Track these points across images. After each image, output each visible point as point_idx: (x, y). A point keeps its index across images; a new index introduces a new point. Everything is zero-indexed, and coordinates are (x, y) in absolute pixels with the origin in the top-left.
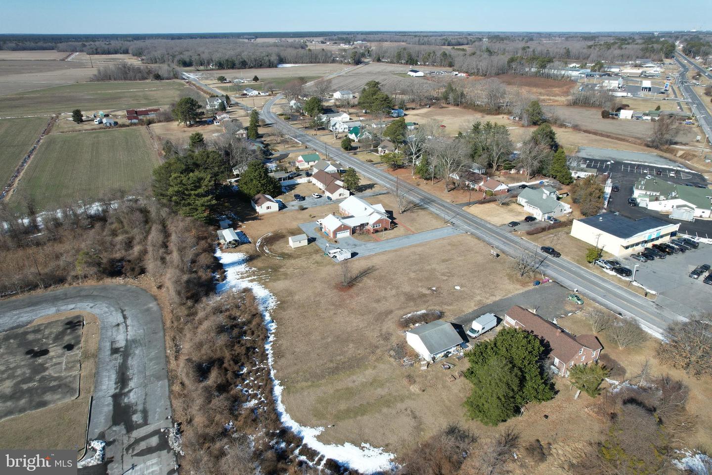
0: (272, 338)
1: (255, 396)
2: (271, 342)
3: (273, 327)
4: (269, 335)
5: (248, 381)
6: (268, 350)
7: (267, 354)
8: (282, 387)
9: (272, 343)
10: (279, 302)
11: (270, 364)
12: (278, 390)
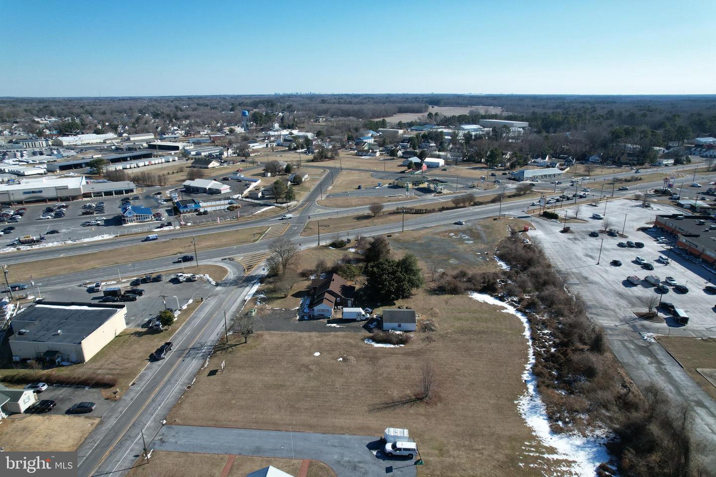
0: (528, 367)
1: (544, 334)
2: (529, 364)
3: (526, 376)
4: (530, 370)
5: (550, 343)
6: (533, 359)
7: (534, 355)
8: (523, 334)
9: (528, 362)
10: (516, 402)
11: (532, 349)
12: (527, 334)
